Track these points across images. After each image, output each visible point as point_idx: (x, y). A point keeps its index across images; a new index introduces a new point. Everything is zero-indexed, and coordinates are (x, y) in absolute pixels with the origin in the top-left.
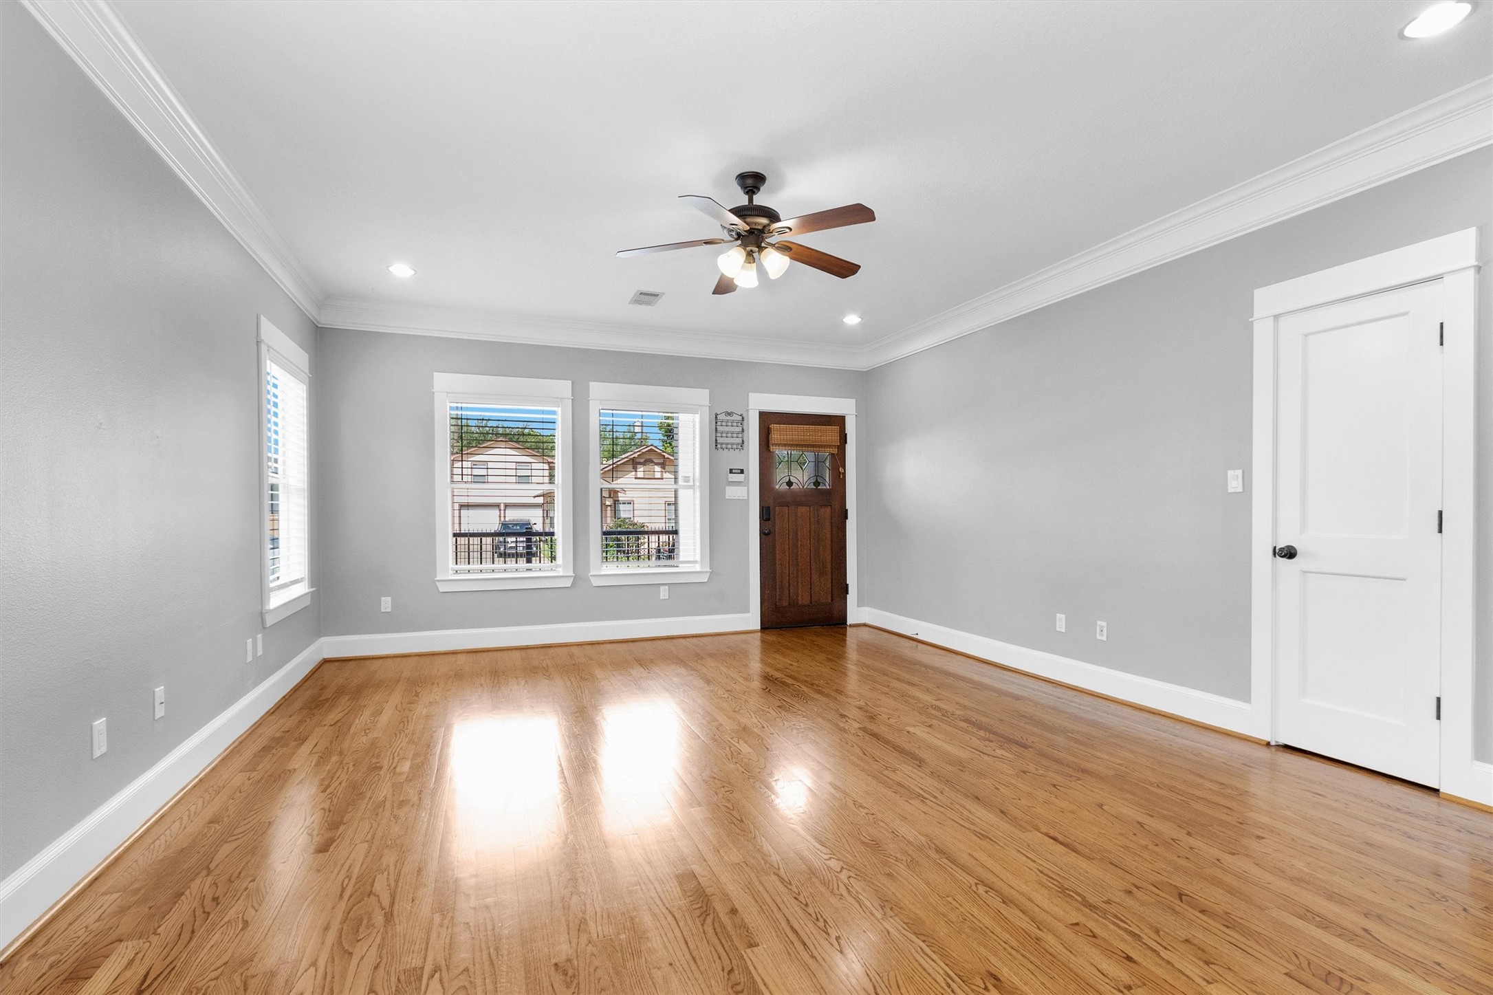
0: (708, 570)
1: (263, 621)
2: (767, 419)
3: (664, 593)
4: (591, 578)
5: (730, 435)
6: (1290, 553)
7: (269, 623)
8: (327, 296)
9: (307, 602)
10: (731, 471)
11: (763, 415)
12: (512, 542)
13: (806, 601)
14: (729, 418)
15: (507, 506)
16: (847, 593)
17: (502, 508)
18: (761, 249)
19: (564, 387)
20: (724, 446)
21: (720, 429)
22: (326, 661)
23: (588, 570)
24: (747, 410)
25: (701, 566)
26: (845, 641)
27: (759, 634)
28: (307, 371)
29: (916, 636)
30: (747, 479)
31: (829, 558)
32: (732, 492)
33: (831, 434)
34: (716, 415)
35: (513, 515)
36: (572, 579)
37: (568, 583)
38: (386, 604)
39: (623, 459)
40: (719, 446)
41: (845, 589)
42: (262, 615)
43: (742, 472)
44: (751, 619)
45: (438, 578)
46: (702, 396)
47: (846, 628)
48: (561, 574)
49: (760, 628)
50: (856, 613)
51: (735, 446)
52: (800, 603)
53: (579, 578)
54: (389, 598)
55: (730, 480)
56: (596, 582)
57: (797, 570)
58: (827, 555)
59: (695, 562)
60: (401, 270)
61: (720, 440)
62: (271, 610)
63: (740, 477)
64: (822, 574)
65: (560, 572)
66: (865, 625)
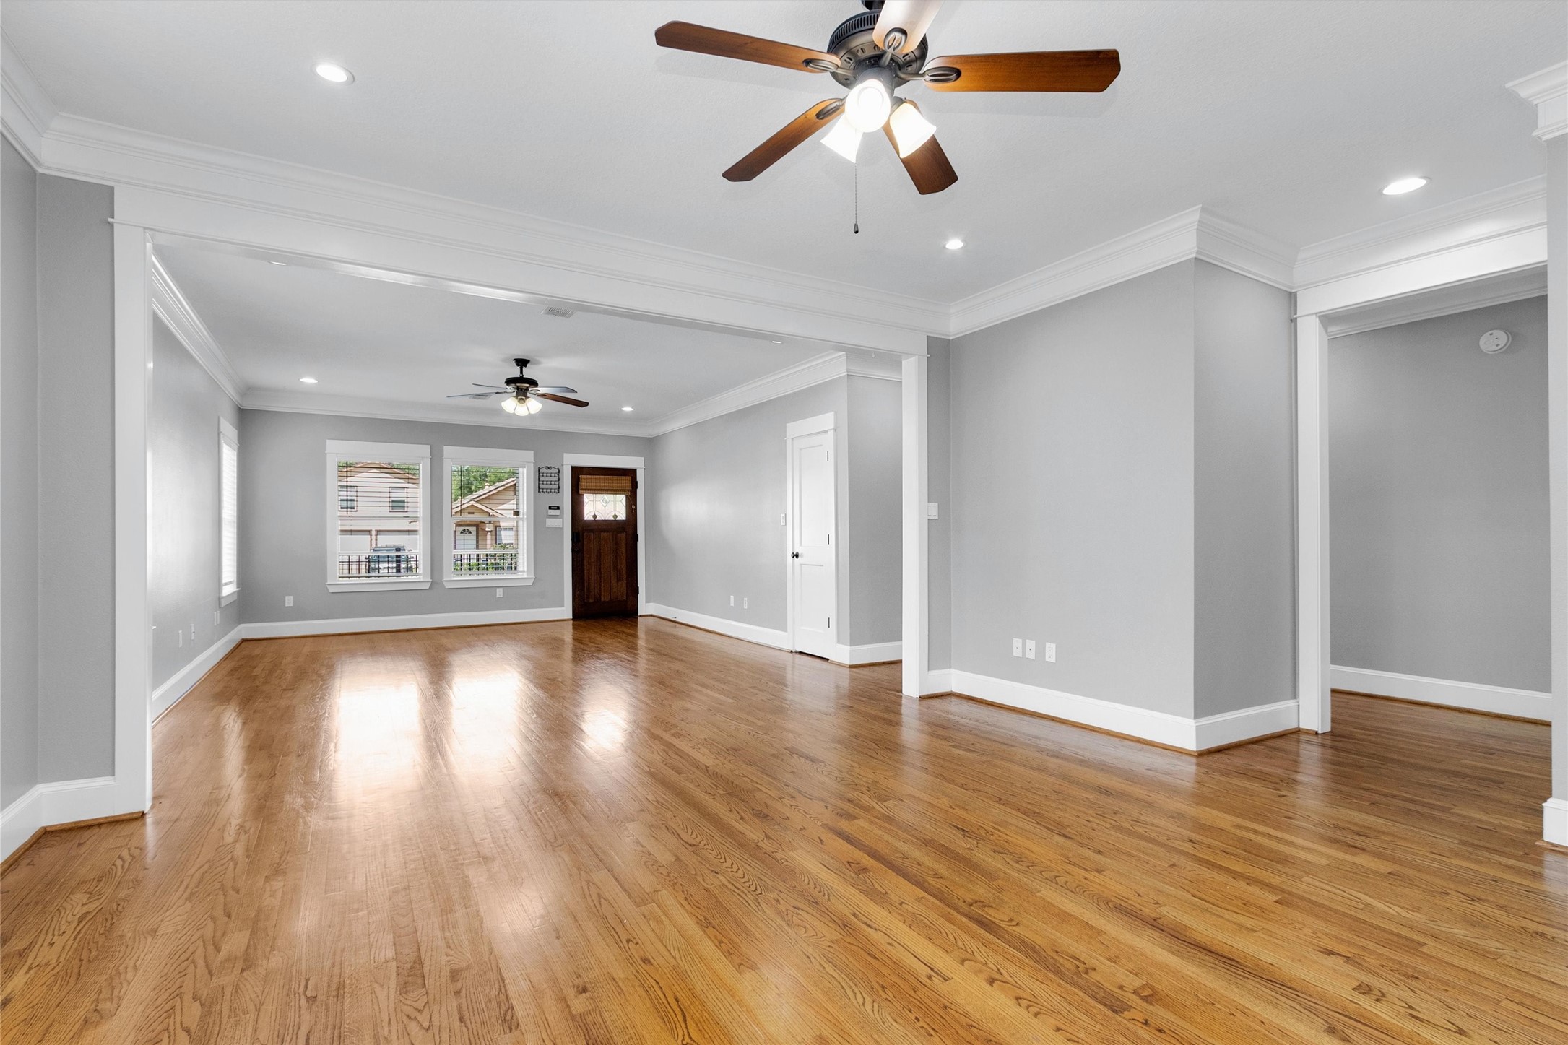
0: (533, 576)
1: (220, 604)
2: (577, 472)
3: (499, 593)
4: (444, 583)
5: (549, 483)
6: (797, 556)
7: (224, 604)
8: (248, 390)
9: (235, 598)
10: (550, 508)
11: (573, 468)
12: (384, 568)
13: (607, 599)
14: (549, 471)
15: (378, 532)
16: (638, 593)
17: (374, 533)
18: (527, 397)
19: (425, 450)
20: (545, 490)
21: (541, 478)
22: (244, 641)
23: (442, 577)
24: (563, 465)
25: (527, 575)
26: (637, 626)
27: (571, 622)
28: (236, 442)
29: (675, 619)
30: (562, 513)
31: (624, 569)
32: (551, 523)
33: (626, 481)
34: (539, 468)
35: (384, 541)
36: (430, 584)
37: (427, 586)
38: (289, 601)
39: (508, 483)
40: (541, 490)
41: (636, 591)
42: (219, 599)
43: (558, 508)
44: (566, 611)
45: (328, 583)
46: (529, 455)
47: (637, 618)
48: (422, 580)
49: (571, 617)
50: (644, 607)
51: (553, 491)
52: (602, 600)
53: (435, 583)
54: (292, 597)
55: (549, 514)
56: (447, 586)
57: (601, 577)
58: (623, 566)
59: (524, 571)
60: (309, 380)
61: (541, 486)
62: (225, 597)
63: (557, 512)
64: (619, 579)
65: (420, 578)
66: (651, 616)
